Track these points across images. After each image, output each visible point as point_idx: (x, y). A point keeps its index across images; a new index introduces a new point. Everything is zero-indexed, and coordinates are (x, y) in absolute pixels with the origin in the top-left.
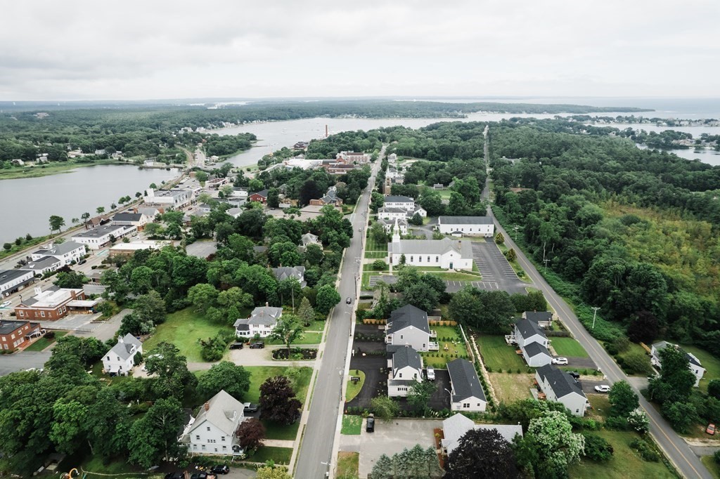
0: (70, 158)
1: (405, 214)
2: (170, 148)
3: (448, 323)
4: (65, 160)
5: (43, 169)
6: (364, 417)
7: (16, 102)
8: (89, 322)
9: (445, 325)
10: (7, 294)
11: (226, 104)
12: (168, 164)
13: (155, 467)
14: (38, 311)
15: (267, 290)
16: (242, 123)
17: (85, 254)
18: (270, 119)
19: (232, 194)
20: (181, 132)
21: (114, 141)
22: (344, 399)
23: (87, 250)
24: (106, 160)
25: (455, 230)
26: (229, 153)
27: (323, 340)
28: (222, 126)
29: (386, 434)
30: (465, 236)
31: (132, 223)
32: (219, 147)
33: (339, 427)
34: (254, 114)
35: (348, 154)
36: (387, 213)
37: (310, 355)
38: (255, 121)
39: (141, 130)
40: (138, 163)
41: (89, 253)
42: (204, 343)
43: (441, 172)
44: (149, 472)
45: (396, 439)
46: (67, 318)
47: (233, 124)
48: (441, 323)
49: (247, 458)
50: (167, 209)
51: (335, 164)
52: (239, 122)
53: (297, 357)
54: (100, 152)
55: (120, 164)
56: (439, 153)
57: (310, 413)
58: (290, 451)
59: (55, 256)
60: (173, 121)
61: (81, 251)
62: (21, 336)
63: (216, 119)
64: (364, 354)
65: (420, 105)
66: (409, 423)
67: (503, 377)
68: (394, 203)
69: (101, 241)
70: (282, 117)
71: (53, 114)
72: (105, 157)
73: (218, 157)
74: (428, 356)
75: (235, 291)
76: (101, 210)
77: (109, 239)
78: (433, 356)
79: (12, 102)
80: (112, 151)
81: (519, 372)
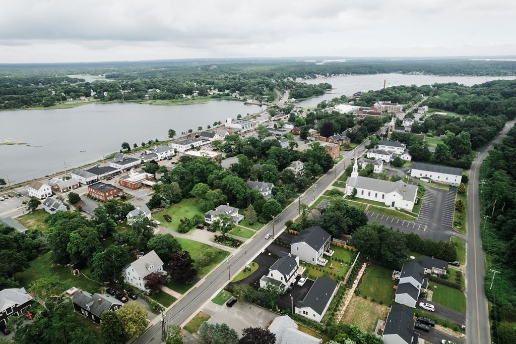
0: (210, 94)
1: (389, 157)
2: (270, 91)
3: (350, 248)
4: (206, 95)
5: (193, 101)
6: (233, 295)
7: (208, 59)
8: (147, 194)
9: (348, 249)
10: (125, 171)
11: (330, 61)
12: (261, 102)
13: (108, 283)
14: (128, 183)
15: (238, 195)
16: (330, 75)
17: (174, 154)
18: (353, 73)
19: (284, 127)
20: (286, 80)
21: (237, 85)
22: (232, 279)
23: (176, 152)
24: (228, 97)
25: (424, 175)
26: (305, 97)
27: (252, 237)
28: (315, 77)
29: (237, 312)
30: (432, 182)
31: (210, 139)
32: (298, 92)
33: (214, 296)
34: (342, 69)
35: (384, 104)
36: (374, 154)
37: (236, 244)
38: (341, 75)
39: (261, 78)
40: (245, 100)
41: (177, 154)
42: (181, 220)
43: (451, 125)
44: (104, 284)
45: (241, 318)
46: (140, 190)
47: (324, 76)
48: (345, 246)
49: (150, 295)
50: (235, 133)
51: (368, 111)
52: (328, 75)
53: (227, 244)
54: (227, 92)
55: (236, 100)
56: (469, 108)
57: (205, 281)
58: (174, 299)
59: (157, 153)
60: (283, 72)
61: (171, 152)
62: (112, 195)
63: (312, 72)
64: (270, 254)
65: (492, 64)
66: (258, 310)
67: (364, 303)
68: (387, 147)
69: (186, 147)
70: (362, 72)
71: (219, 66)
72: (228, 95)
73: (295, 99)
74: (313, 268)
75: (217, 191)
76: (200, 128)
77: (191, 147)
78: (317, 269)
79: (206, 59)
80: (233, 91)
81: (381, 303)
